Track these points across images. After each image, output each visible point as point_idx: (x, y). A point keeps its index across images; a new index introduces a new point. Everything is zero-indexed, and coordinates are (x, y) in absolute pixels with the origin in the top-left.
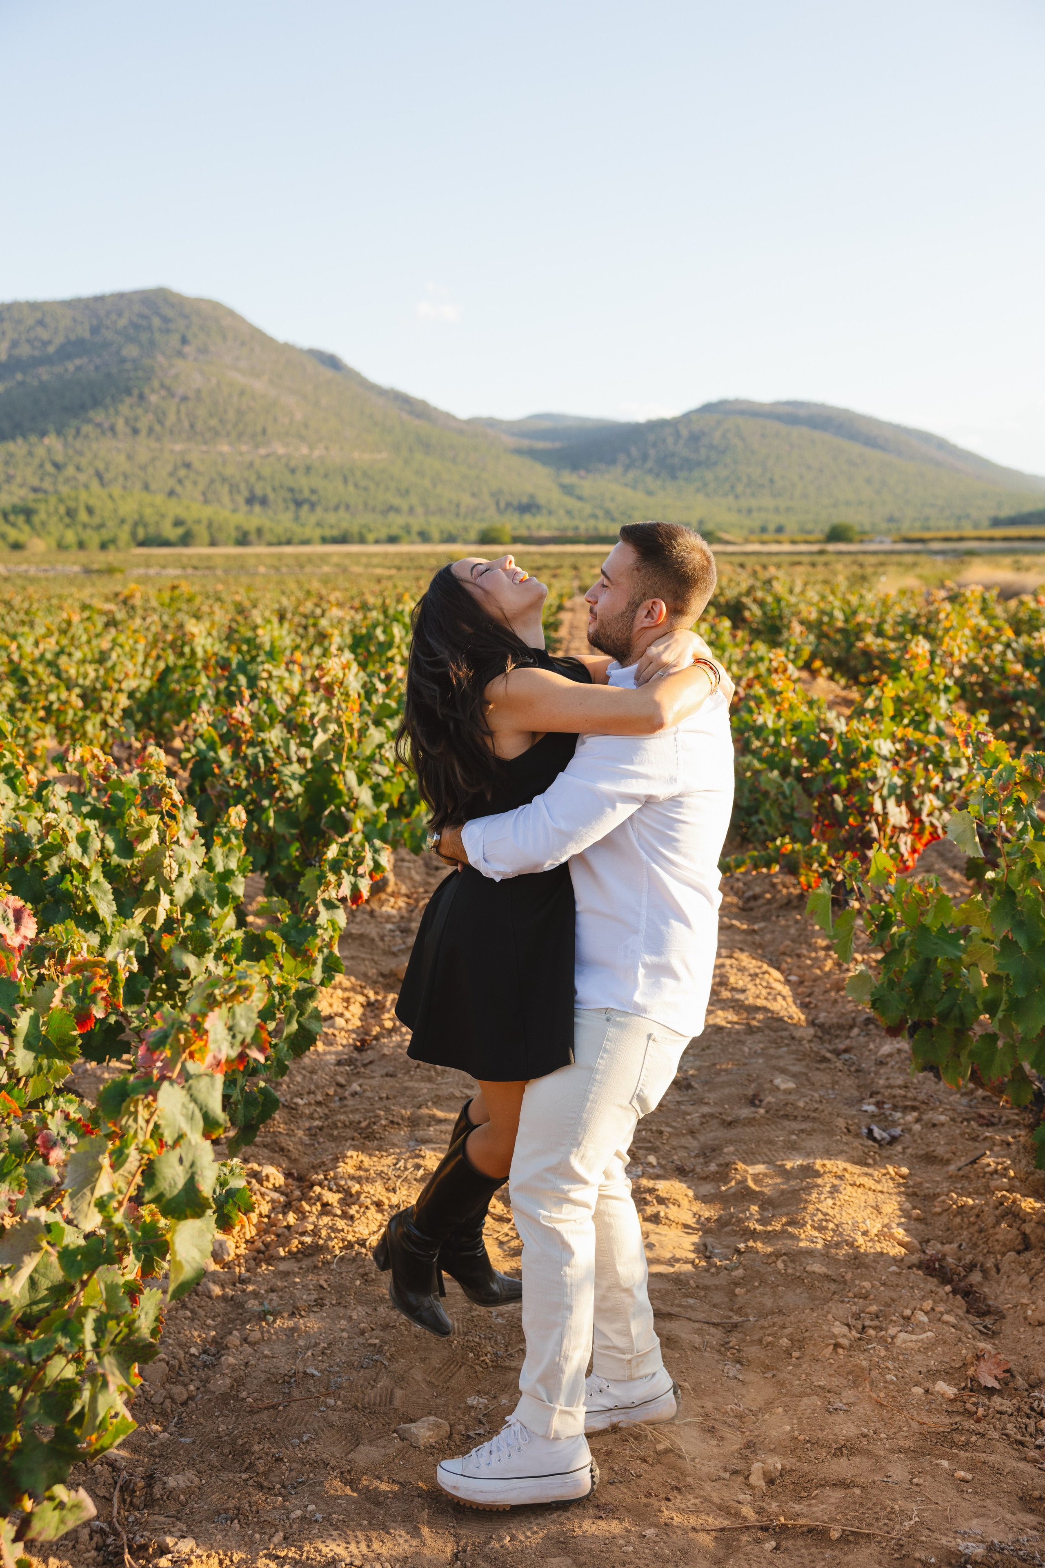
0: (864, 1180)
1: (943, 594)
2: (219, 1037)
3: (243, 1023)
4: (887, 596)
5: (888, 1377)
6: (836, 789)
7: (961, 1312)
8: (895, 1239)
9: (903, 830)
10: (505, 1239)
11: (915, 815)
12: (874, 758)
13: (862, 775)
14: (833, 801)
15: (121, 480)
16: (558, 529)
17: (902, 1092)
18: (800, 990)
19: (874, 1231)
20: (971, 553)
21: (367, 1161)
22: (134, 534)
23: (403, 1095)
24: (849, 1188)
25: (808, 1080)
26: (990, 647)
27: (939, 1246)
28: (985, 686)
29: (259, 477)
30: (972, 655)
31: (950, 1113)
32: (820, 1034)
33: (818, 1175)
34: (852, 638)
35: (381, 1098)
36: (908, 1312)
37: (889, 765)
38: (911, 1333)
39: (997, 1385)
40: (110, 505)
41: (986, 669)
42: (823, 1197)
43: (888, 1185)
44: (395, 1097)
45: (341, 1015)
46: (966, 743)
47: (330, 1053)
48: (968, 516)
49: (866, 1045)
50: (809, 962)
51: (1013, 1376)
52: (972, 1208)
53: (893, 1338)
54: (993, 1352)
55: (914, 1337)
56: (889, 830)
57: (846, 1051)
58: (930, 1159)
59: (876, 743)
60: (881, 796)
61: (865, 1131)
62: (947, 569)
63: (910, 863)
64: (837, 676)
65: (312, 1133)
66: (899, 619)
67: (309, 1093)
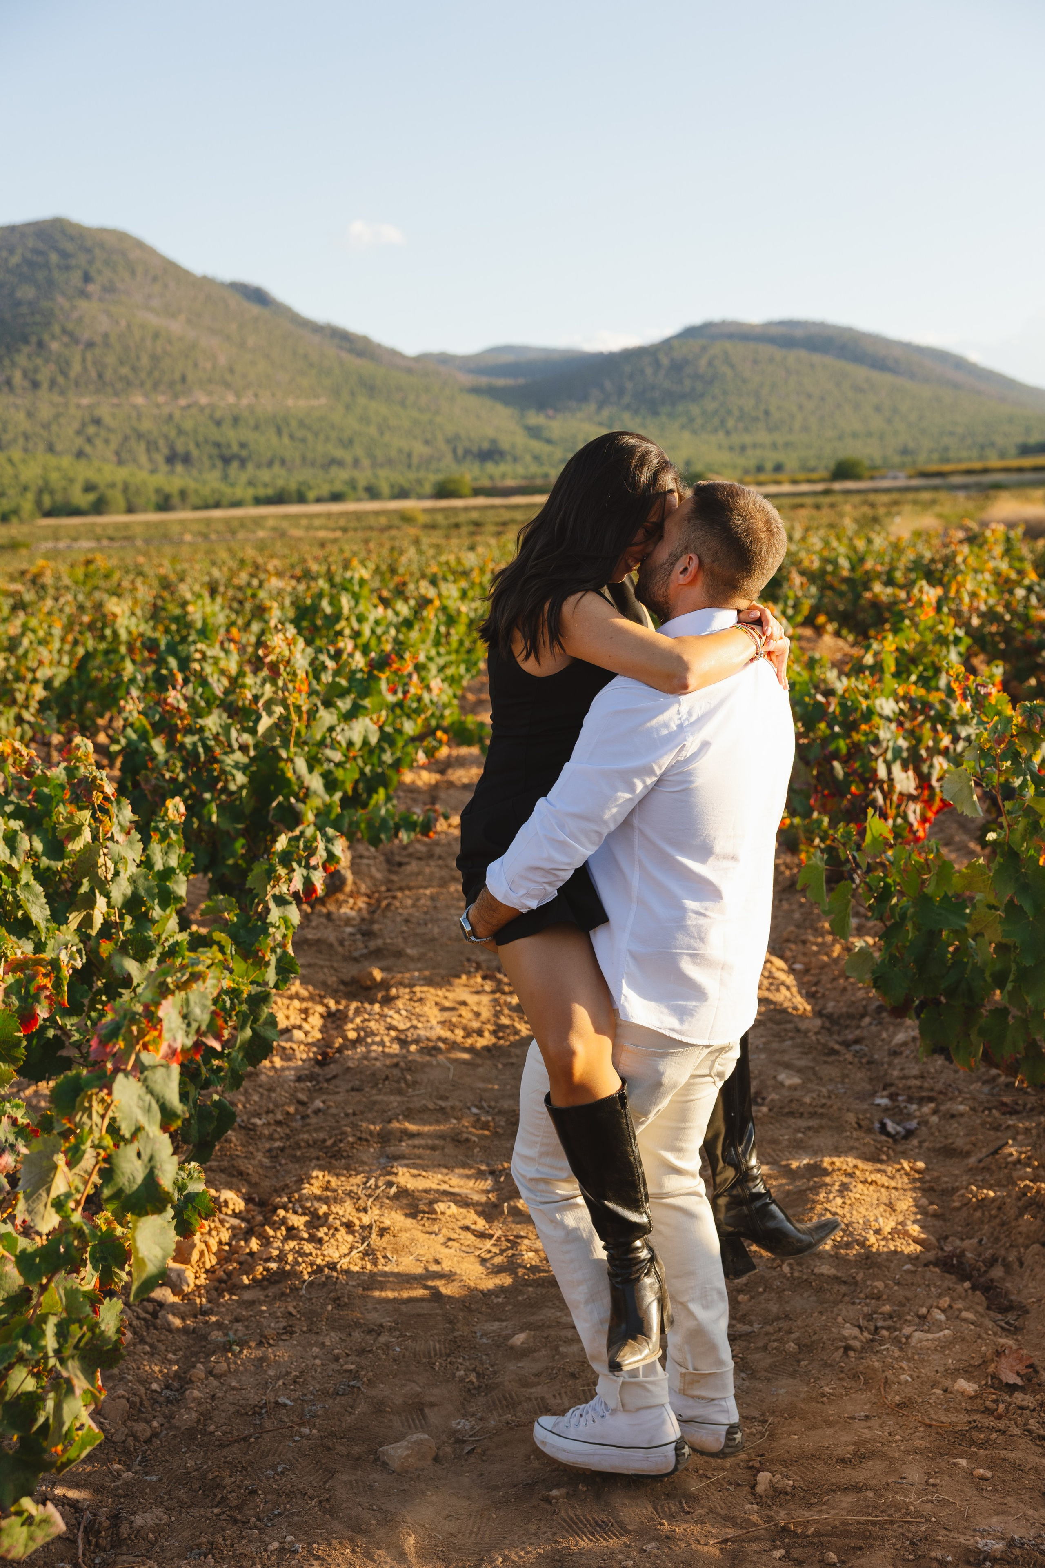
0: (877, 1177)
1: (961, 535)
2: (173, 1025)
3: (197, 1011)
4: (899, 539)
5: (903, 1377)
6: (836, 755)
7: (981, 1309)
8: (910, 1236)
9: (911, 798)
10: (488, 1256)
11: (924, 781)
12: (876, 720)
13: (863, 739)
14: (832, 768)
15: (21, 441)
16: (525, 478)
17: (918, 1082)
18: (806, 978)
19: (888, 1229)
20: (998, 487)
21: (334, 1182)
22: (38, 503)
23: (371, 1110)
24: (860, 1186)
25: (815, 1074)
26: (1011, 592)
27: (958, 1242)
28: (1007, 635)
29: (180, 432)
30: (991, 601)
31: (970, 1102)
32: (827, 1025)
33: (826, 1173)
34: (860, 589)
35: (347, 1115)
36: (924, 1311)
37: (893, 726)
38: (928, 1331)
39: (1019, 1382)
40: (9, 470)
41: (1008, 617)
42: (831, 1196)
43: (902, 1181)
44: (362, 1113)
45: (300, 1027)
46: (964, 697)
47: (289, 1068)
48: (992, 445)
49: (879, 1033)
50: (815, 948)
51: (1036, 1372)
52: (994, 1200)
53: (908, 1337)
54: (1015, 1347)
55: (930, 1336)
56: (895, 798)
57: (857, 1041)
58: (949, 1152)
59: (878, 702)
60: (885, 761)
61: (877, 1125)
62: (970, 506)
63: (921, 834)
64: (844, 632)
65: (273, 1155)
66: (910, 565)
67: (268, 1112)
